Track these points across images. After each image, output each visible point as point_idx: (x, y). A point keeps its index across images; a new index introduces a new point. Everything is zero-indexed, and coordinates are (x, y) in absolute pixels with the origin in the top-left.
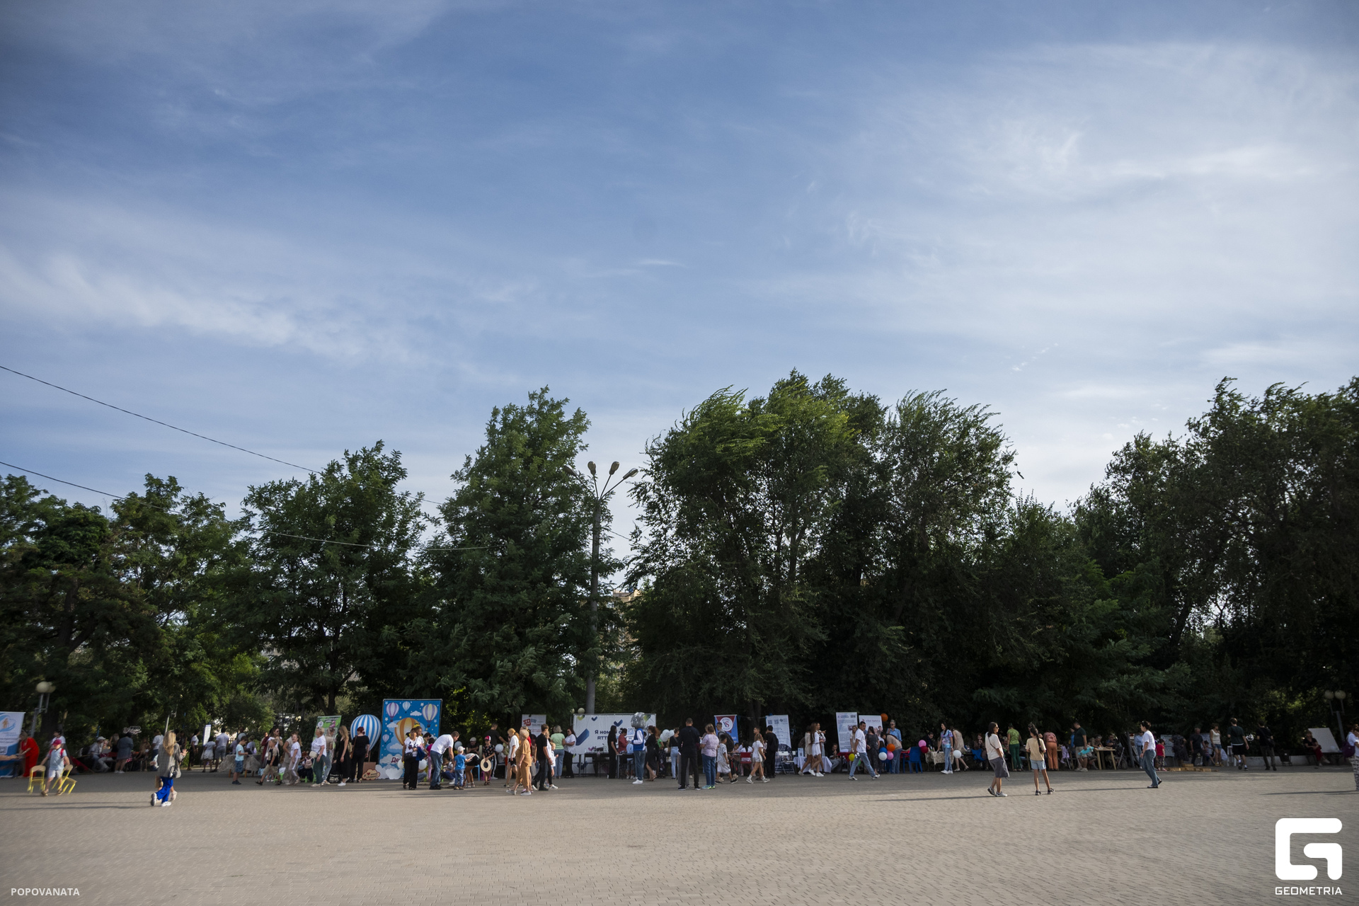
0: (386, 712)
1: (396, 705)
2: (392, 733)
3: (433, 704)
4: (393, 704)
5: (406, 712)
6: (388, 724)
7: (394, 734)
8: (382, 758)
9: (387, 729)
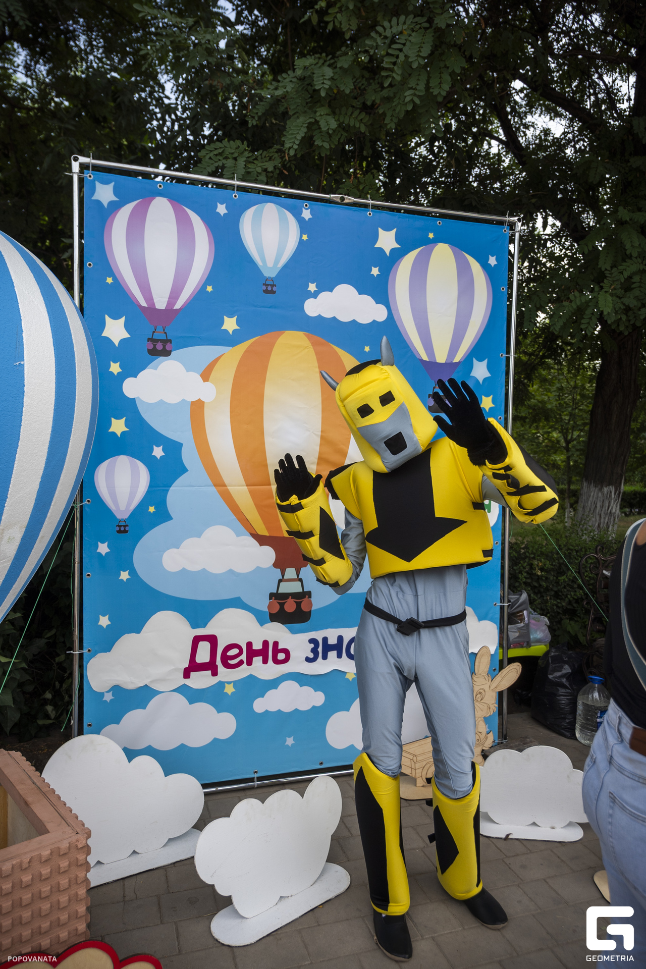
0: (108, 268)
1: (184, 225)
2: (174, 448)
3: (459, 245)
4: (160, 208)
5: (269, 288)
6: (131, 371)
7: (189, 455)
8: (107, 643)
9: (129, 409)
